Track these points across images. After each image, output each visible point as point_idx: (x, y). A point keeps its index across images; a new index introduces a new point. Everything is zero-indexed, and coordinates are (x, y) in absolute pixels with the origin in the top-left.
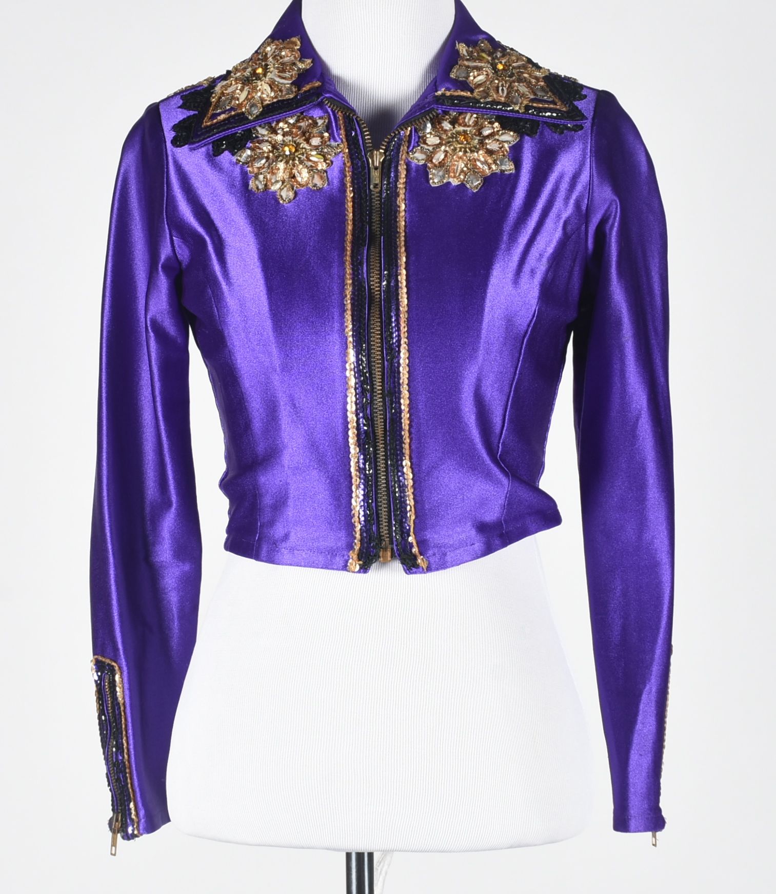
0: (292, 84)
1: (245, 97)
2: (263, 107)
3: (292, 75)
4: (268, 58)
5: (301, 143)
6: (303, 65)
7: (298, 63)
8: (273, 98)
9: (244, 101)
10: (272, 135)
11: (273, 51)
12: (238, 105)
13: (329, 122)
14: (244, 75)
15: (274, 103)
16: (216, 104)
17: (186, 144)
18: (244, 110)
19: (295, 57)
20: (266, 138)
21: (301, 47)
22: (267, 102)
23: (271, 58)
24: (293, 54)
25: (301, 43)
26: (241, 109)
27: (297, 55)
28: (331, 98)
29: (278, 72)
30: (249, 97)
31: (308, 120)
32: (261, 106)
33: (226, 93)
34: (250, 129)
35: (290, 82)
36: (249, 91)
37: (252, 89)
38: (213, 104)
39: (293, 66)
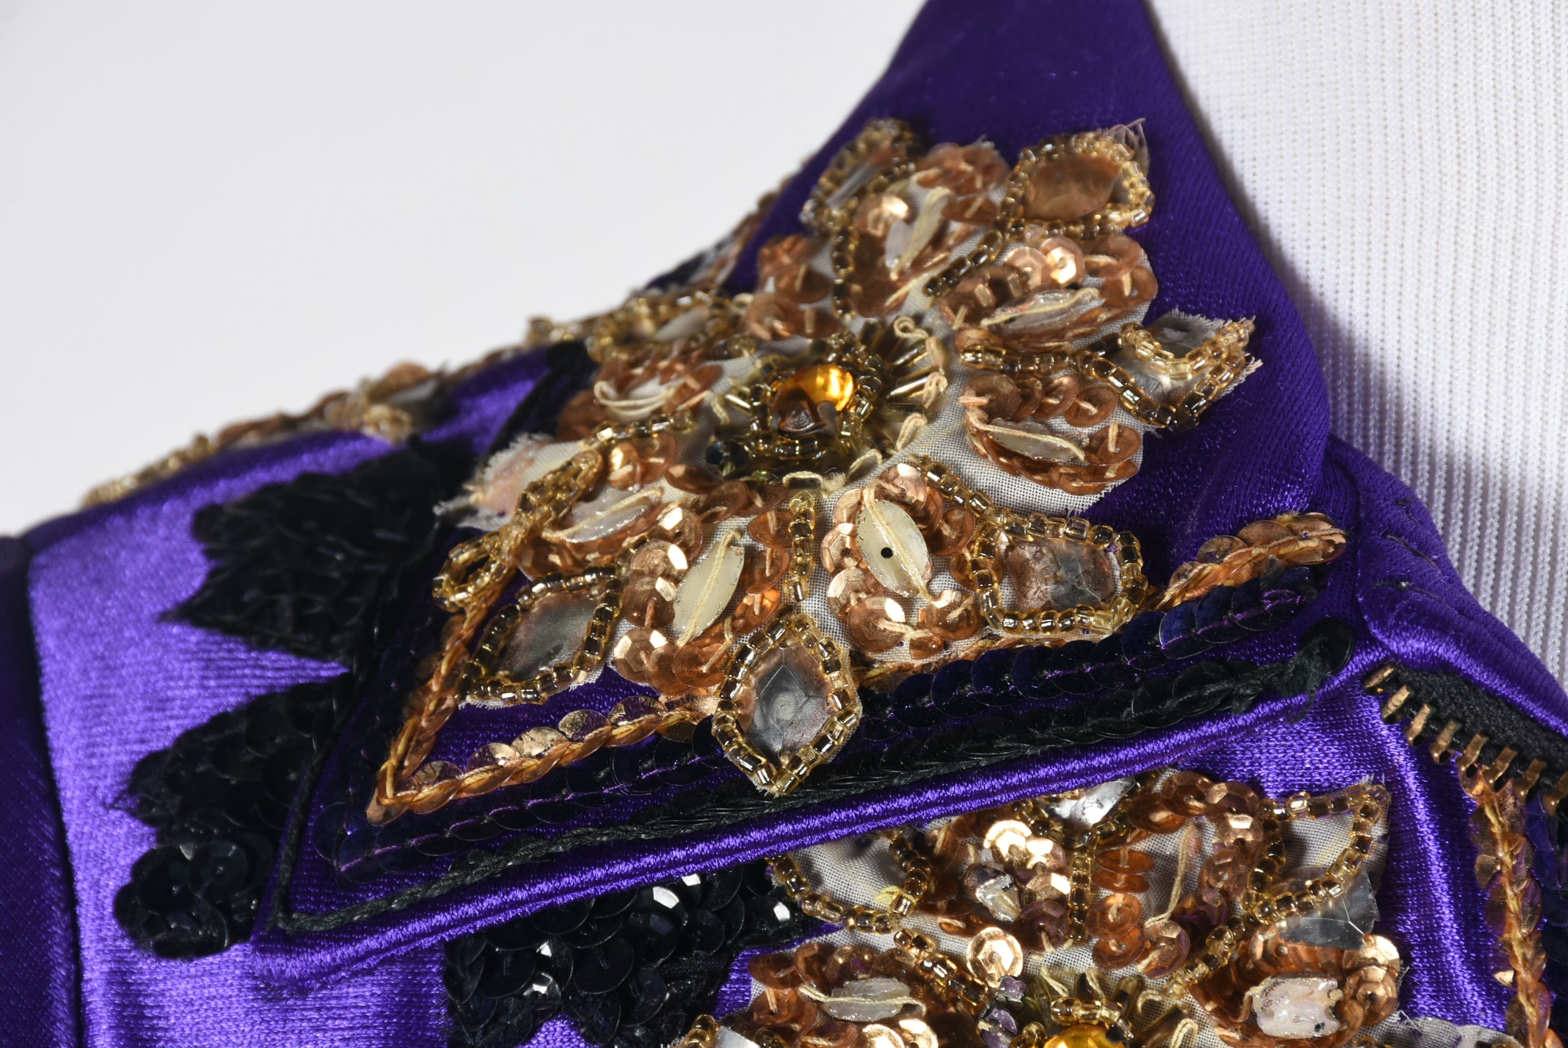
0: (1094, 514)
1: (724, 603)
2: (864, 692)
3: (1096, 446)
4: (893, 288)
5: (1176, 1015)
6: (1186, 367)
7: (1146, 349)
8: (953, 630)
9: (712, 634)
10: (929, 924)
11: (926, 225)
12: (665, 661)
13: (1393, 837)
14: (699, 411)
15: (957, 670)
16: (479, 629)
17: (238, 936)
18: (710, 706)
19: (1111, 292)
20: (885, 942)
21: (1159, 207)
22: (903, 656)
23: (915, 285)
24: (1094, 271)
25: (1154, 179)
26: (690, 700)
27: (1126, 279)
28: (1444, 666)
29: (991, 413)
30: (752, 599)
31: (1218, 814)
32: (851, 688)
33: (560, 548)
34: (759, 866)
35: (1090, 500)
36: (752, 557)
37: (781, 538)
38: (465, 629)
39: (1103, 369)
